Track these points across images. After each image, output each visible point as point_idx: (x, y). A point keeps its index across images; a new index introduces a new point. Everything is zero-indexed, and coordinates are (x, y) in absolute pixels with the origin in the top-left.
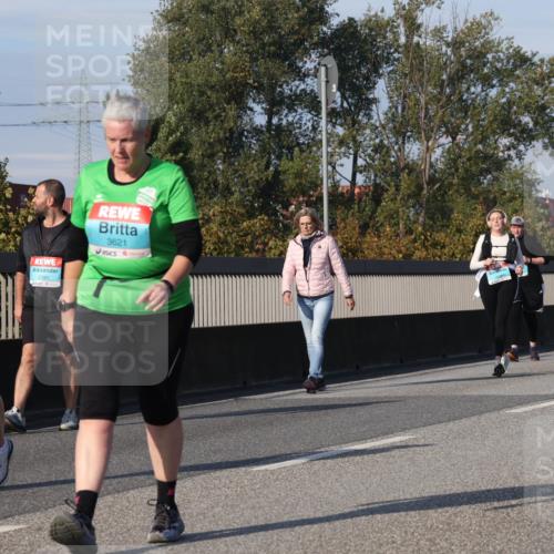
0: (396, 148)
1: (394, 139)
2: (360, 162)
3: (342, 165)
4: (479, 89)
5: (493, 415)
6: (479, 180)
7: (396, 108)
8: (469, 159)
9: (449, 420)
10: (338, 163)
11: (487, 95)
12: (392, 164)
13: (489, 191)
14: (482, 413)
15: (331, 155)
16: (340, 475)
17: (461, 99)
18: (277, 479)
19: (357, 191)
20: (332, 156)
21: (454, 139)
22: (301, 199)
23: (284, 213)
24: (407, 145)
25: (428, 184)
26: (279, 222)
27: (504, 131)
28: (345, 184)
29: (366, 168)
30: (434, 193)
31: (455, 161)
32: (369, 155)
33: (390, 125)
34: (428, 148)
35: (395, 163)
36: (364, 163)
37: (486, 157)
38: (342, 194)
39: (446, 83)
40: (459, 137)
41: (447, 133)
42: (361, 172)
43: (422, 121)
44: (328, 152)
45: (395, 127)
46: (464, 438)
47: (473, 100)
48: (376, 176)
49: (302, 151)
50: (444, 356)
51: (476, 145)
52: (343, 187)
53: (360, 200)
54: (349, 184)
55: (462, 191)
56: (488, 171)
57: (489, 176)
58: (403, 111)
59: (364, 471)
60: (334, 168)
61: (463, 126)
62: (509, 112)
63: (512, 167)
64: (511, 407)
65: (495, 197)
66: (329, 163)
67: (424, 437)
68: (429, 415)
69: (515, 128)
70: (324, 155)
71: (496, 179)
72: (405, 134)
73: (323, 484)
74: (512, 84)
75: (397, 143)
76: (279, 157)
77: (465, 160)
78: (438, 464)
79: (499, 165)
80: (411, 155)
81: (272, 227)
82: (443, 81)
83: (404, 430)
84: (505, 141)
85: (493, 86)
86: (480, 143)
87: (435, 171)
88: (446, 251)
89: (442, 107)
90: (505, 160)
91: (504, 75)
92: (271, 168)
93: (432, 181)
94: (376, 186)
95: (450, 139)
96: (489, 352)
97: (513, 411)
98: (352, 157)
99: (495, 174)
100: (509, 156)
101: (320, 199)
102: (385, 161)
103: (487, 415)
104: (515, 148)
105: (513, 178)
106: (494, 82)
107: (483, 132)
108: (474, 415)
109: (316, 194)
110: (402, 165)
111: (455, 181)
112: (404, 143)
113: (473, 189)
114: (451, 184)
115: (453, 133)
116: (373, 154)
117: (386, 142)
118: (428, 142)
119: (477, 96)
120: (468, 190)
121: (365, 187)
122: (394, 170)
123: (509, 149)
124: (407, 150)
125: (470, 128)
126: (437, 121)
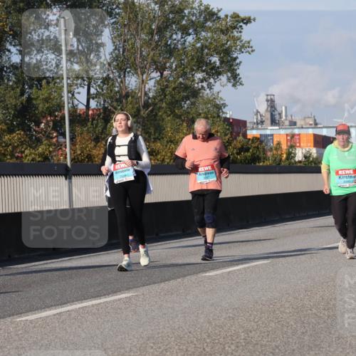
0: (119, 80)
1: (117, 74)
2: (93, 91)
3: (79, 93)
4: (179, 36)
5: (193, 278)
6: (181, 104)
7: (119, 51)
8: (174, 89)
9: (161, 282)
10: (76, 91)
11: (185, 41)
12: (116, 93)
13: (189, 113)
14: (185, 276)
15: (69, 86)
16: (82, 323)
17: (166, 44)
18: (35, 327)
19: (90, 112)
20: (71, 86)
21: (162, 74)
22: (49, 118)
23: (37, 129)
24: (127, 79)
25: (144, 107)
26: (33, 135)
27: (199, 68)
28: (81, 107)
29: (97, 96)
30: (148, 114)
31: (163, 90)
32: (99, 86)
33: (114, 63)
34: (143, 81)
35: (118, 92)
36: (95, 92)
37: (186, 88)
38: (80, 115)
39: (155, 32)
40: (165, 73)
41: (157, 69)
42: (93, 99)
43: (139, 60)
44: (68, 84)
45: (118, 65)
46: (172, 294)
47: (175, 45)
48: (105, 101)
49: (48, 83)
50: (157, 235)
51: (178, 78)
52: (81, 110)
53: (93, 119)
54: (84, 107)
55: (169, 113)
56: (187, 98)
57: (188, 102)
58: (123, 52)
59: (99, 319)
60: (73, 95)
61: (168, 65)
62: (202, 54)
63: (205, 95)
64: (205, 272)
65: (193, 117)
66: (69, 92)
67: (143, 294)
68: (147, 278)
69: (207, 66)
70: (65, 86)
71: (193, 104)
72: (126, 70)
73: (69, 330)
74: (203, 33)
75: (120, 77)
76: (31, 87)
77: (170, 89)
78: (153, 314)
79: (195, 93)
80: (130, 86)
81: (27, 139)
82: (153, 30)
83: (128, 289)
84: (199, 76)
85: (190, 35)
86: (181, 77)
87: (149, 98)
88: (159, 157)
89: (153, 49)
90: (200, 89)
91: (198, 27)
92: (26, 96)
93: (146, 105)
94: (105, 109)
95: (159, 74)
96: (190, 231)
97: (207, 274)
98: (86, 87)
99: (193, 100)
100: (202, 86)
101: (63, 118)
102: (111, 91)
103: (188, 277)
104: (206, 81)
105: (205, 103)
106: (190, 31)
107: (184, 68)
108: (179, 278)
109: (60, 114)
110: (124, 93)
111: (164, 105)
112: (125, 76)
113: (176, 111)
114: (160, 108)
115: (161, 69)
116: (101, 85)
117: (111, 76)
118: (142, 75)
119: (178, 41)
120: (173, 112)
121: (97, 110)
122: (118, 97)
123: (202, 81)
124: (127, 82)
125: (174, 66)
126: (149, 60)
